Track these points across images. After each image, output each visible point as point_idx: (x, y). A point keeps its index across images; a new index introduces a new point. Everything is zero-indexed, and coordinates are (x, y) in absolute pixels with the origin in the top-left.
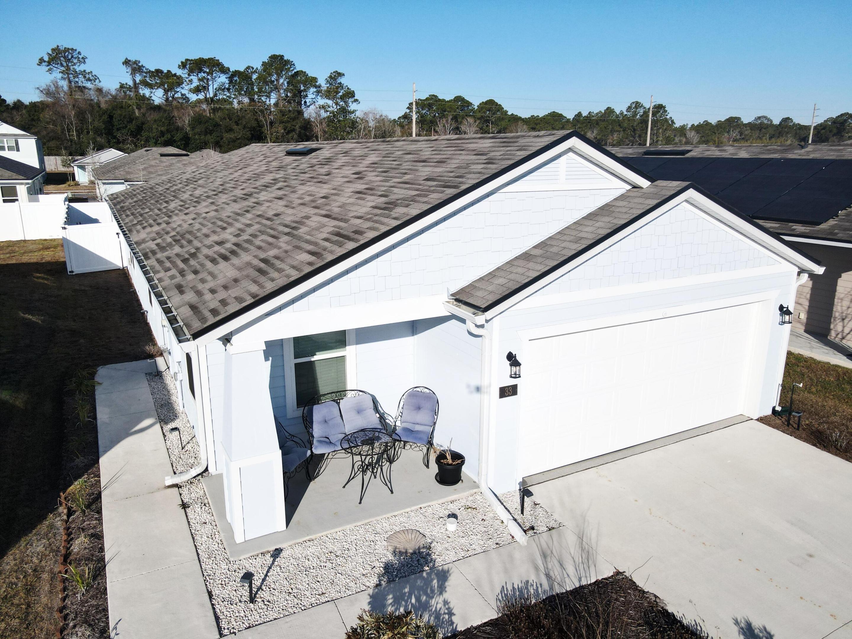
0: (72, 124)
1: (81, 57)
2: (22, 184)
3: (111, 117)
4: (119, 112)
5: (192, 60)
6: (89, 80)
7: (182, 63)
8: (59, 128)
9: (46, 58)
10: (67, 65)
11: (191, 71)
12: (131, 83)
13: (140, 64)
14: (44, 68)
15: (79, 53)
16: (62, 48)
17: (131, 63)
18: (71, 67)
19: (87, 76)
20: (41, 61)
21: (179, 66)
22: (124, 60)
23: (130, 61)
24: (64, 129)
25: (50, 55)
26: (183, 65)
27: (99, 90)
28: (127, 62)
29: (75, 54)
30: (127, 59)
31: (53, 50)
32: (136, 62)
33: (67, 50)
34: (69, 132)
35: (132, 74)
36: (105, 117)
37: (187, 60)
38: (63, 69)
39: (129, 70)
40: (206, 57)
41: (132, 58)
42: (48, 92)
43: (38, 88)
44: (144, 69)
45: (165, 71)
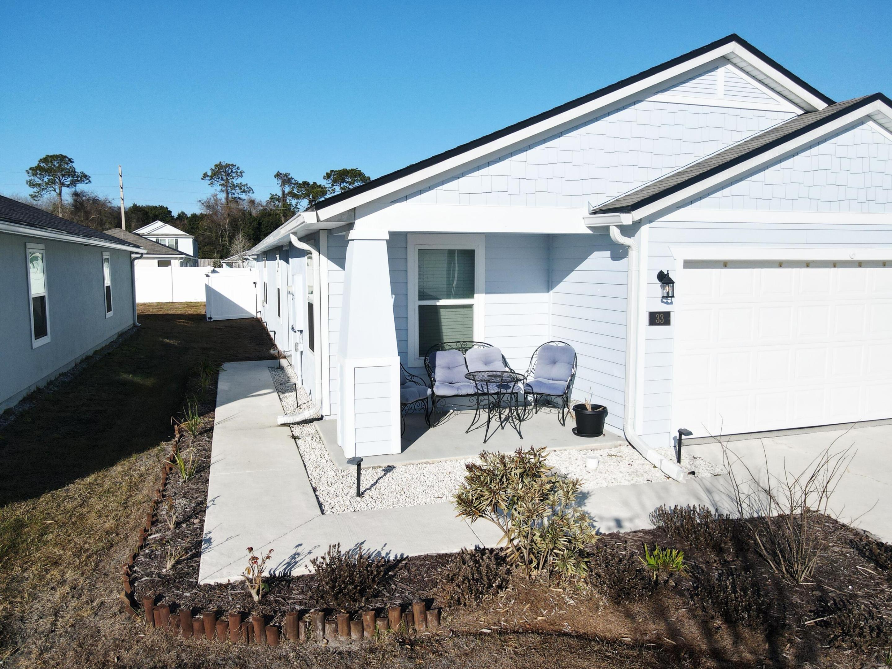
0: (225, 231)
1: (239, 171)
2: (176, 258)
3: (260, 224)
4: (267, 219)
5: (336, 171)
6: (244, 191)
7: (327, 174)
8: (214, 235)
9: (209, 173)
10: (227, 179)
11: (335, 182)
12: (280, 194)
13: (290, 177)
14: (207, 182)
15: (238, 168)
16: (223, 164)
17: (281, 176)
18: (230, 181)
19: (243, 188)
20: (205, 175)
21: (324, 177)
22: (275, 173)
23: (281, 174)
24: (218, 236)
25: (213, 170)
26: (328, 176)
27: (252, 202)
28: (278, 175)
29: (234, 170)
30: (278, 172)
31: (216, 166)
32: (286, 175)
33: (228, 166)
34: (222, 238)
35: (281, 185)
36: (255, 224)
37: (332, 171)
38: (222, 182)
39: (280, 182)
40: (349, 168)
41: (283, 172)
42: (208, 206)
43: (200, 201)
44: (293, 181)
45: (312, 183)
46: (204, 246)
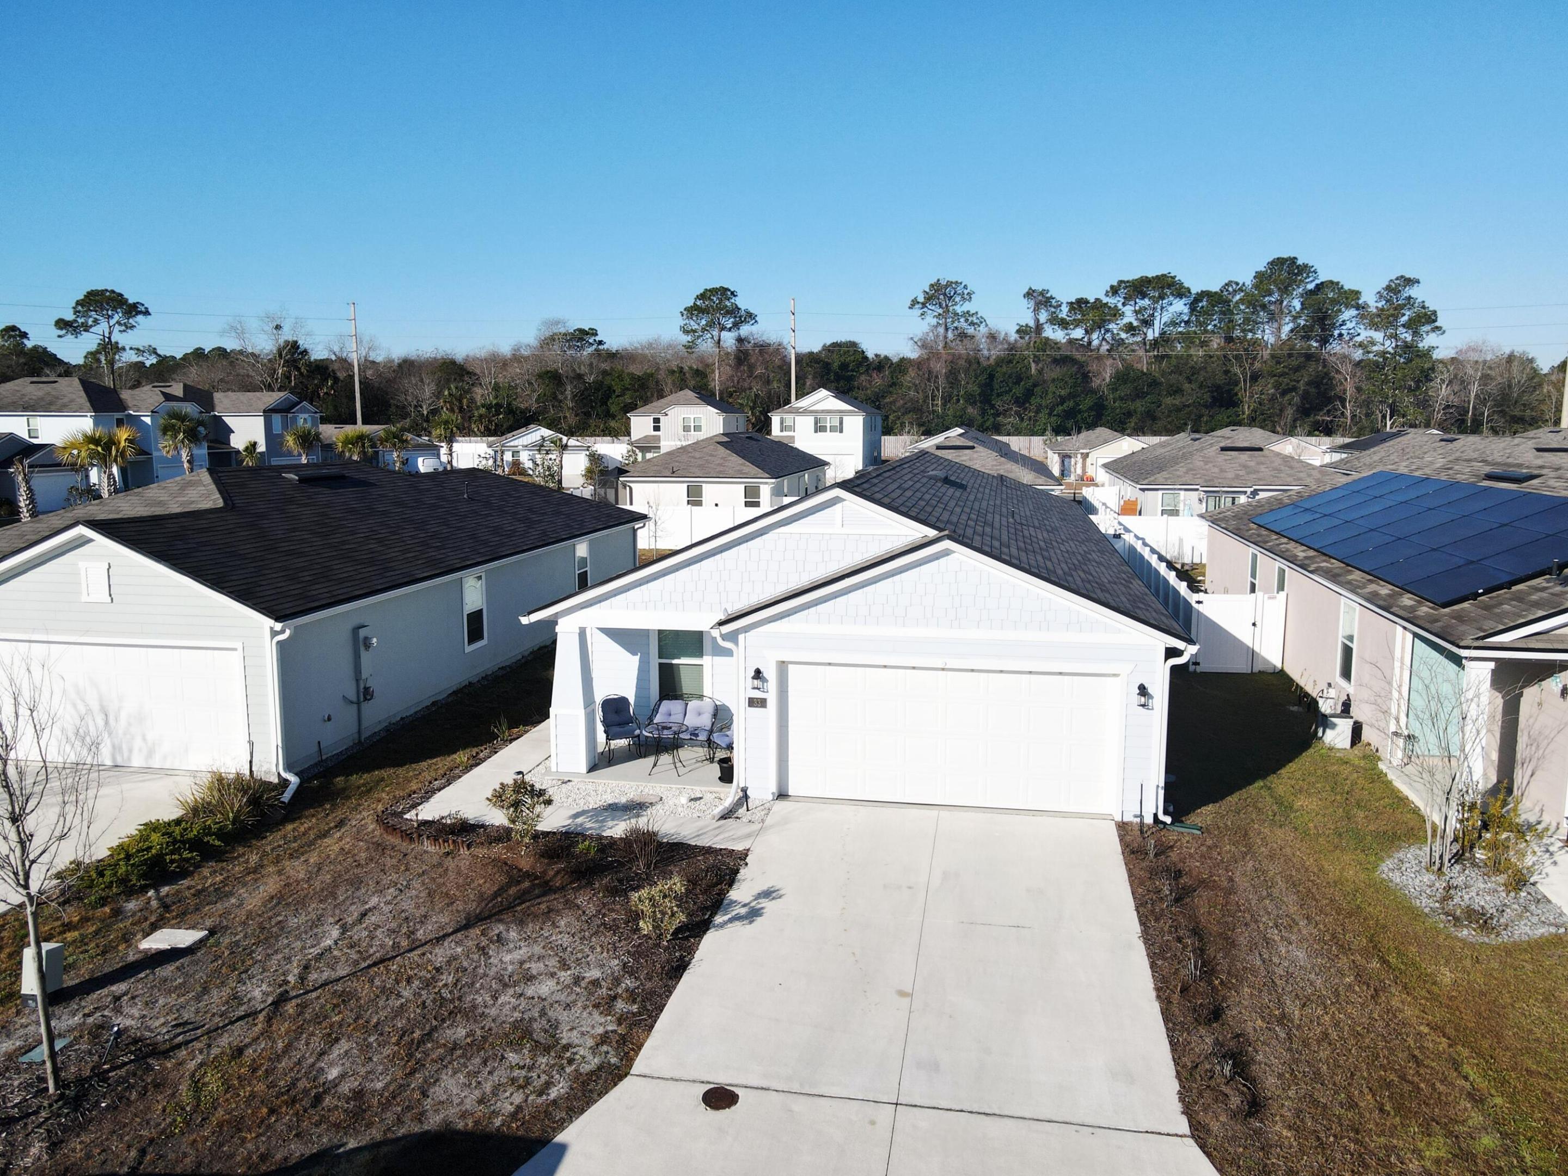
0: (938, 391)
1: (966, 292)
2: (766, 483)
3: (991, 377)
4: (1004, 369)
5: (1128, 282)
6: (972, 324)
7: (1112, 287)
8: (921, 396)
9: (921, 299)
10: (947, 306)
11: (1127, 299)
12: (1032, 324)
13: (1048, 295)
14: (917, 311)
15: (965, 287)
16: (943, 283)
17: (1035, 294)
18: (951, 309)
19: (970, 319)
20: (914, 302)
21: (1107, 292)
22: (1026, 290)
23: (1034, 291)
24: (927, 397)
25: (927, 293)
26: (1114, 290)
27: (992, 337)
28: (1030, 294)
29: (959, 290)
30: (1030, 289)
31: (932, 286)
32: (1042, 293)
33: (949, 284)
34: (933, 400)
35: (1034, 310)
36: (982, 378)
37: (1121, 282)
38: (940, 311)
39: (1032, 304)
40: (1150, 275)
41: (1038, 287)
42: (924, 345)
43: (912, 339)
44: (1053, 301)
45: (1092, 300)
46: (903, 414)
